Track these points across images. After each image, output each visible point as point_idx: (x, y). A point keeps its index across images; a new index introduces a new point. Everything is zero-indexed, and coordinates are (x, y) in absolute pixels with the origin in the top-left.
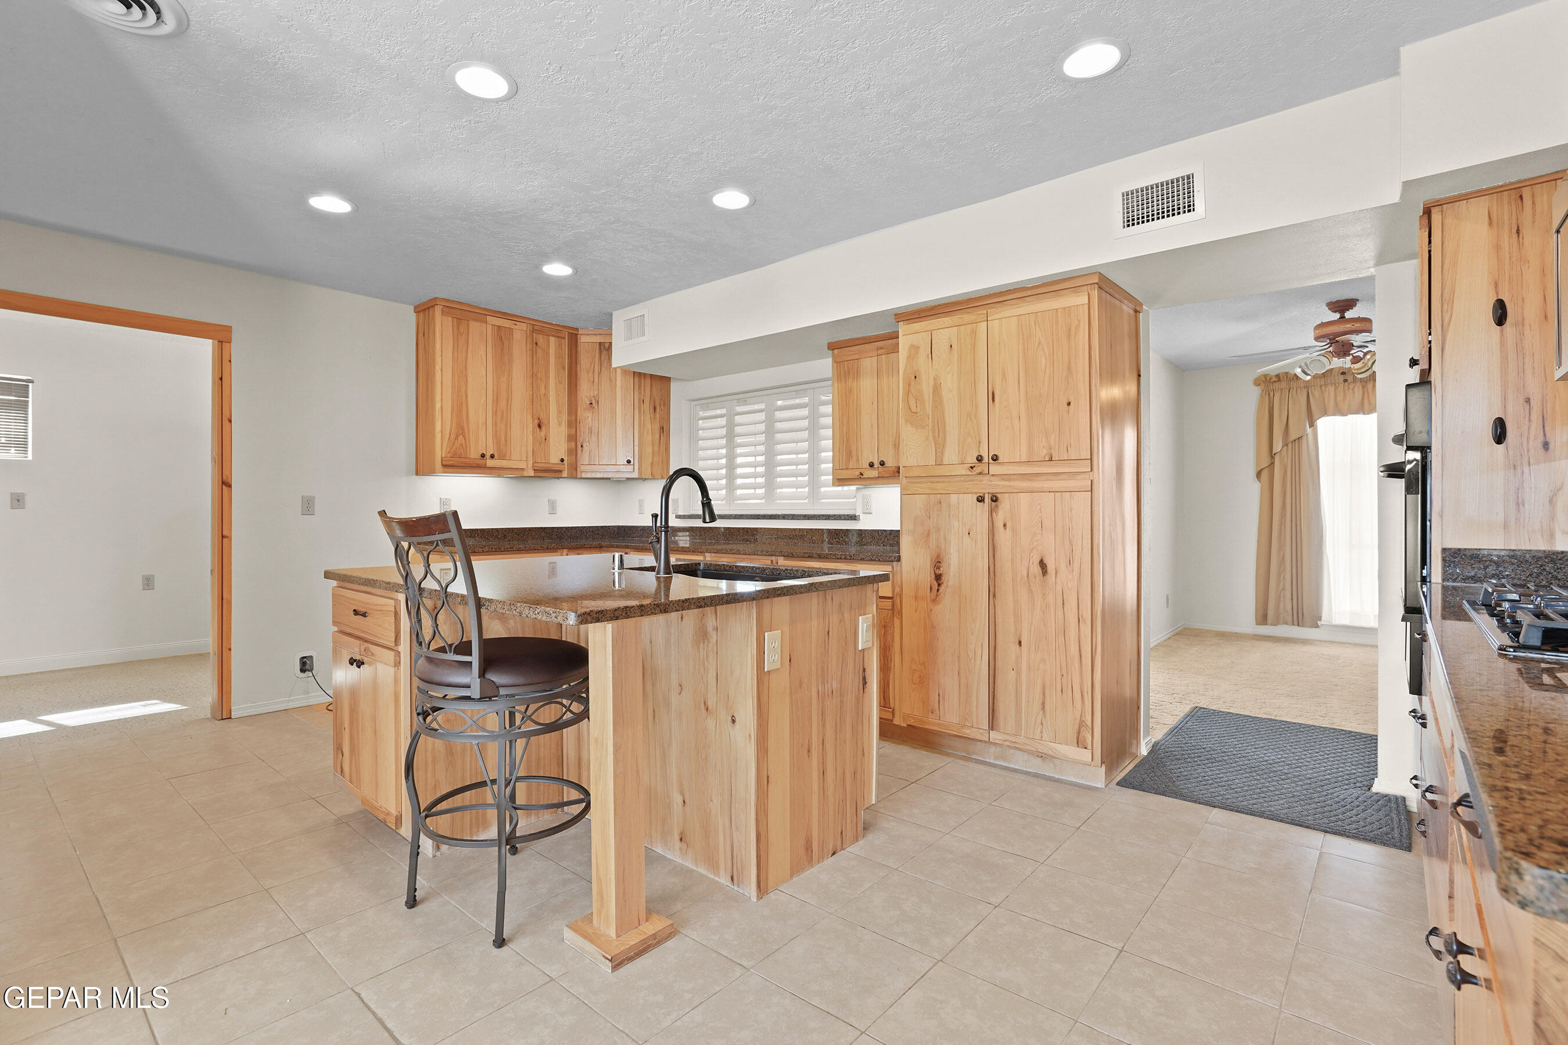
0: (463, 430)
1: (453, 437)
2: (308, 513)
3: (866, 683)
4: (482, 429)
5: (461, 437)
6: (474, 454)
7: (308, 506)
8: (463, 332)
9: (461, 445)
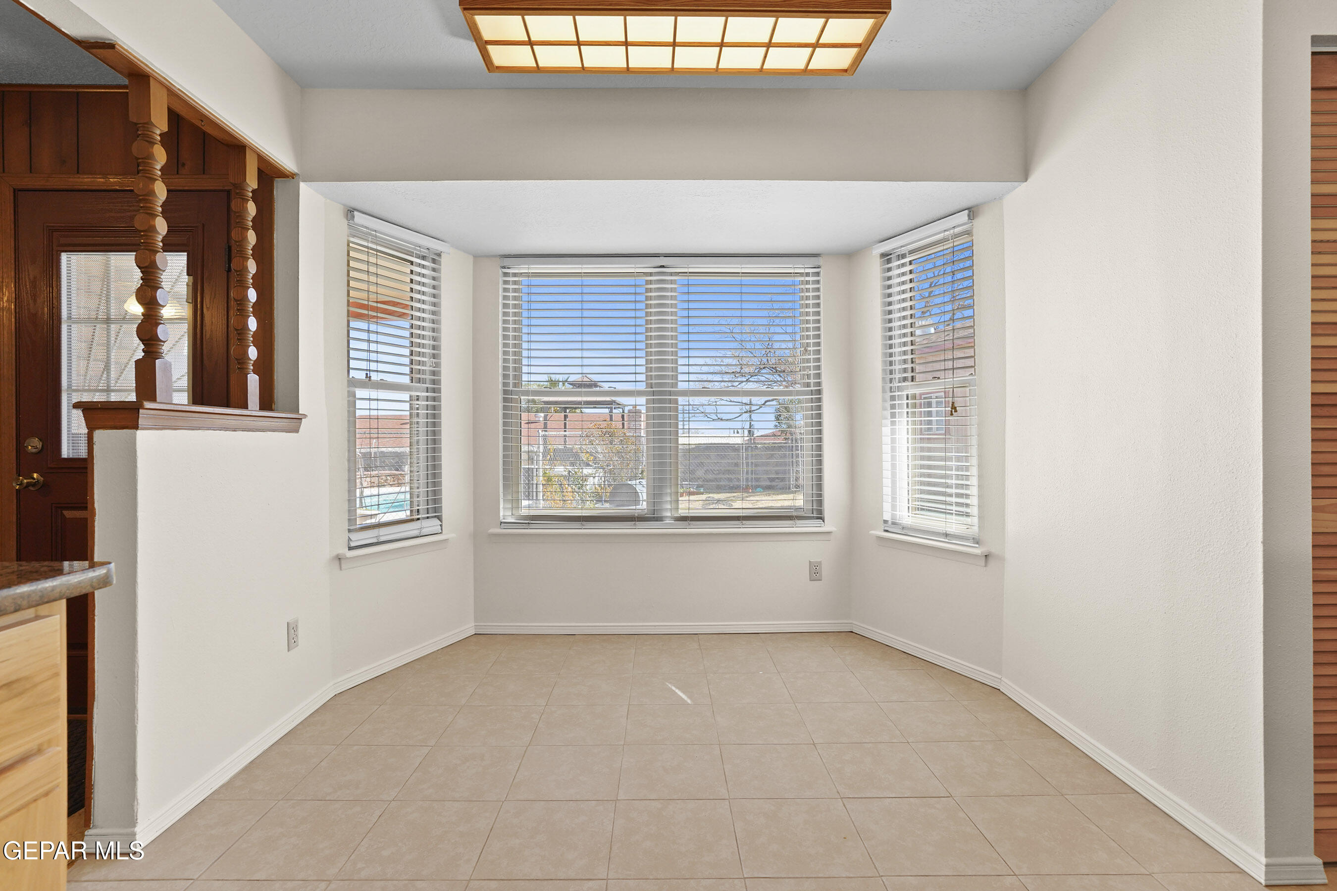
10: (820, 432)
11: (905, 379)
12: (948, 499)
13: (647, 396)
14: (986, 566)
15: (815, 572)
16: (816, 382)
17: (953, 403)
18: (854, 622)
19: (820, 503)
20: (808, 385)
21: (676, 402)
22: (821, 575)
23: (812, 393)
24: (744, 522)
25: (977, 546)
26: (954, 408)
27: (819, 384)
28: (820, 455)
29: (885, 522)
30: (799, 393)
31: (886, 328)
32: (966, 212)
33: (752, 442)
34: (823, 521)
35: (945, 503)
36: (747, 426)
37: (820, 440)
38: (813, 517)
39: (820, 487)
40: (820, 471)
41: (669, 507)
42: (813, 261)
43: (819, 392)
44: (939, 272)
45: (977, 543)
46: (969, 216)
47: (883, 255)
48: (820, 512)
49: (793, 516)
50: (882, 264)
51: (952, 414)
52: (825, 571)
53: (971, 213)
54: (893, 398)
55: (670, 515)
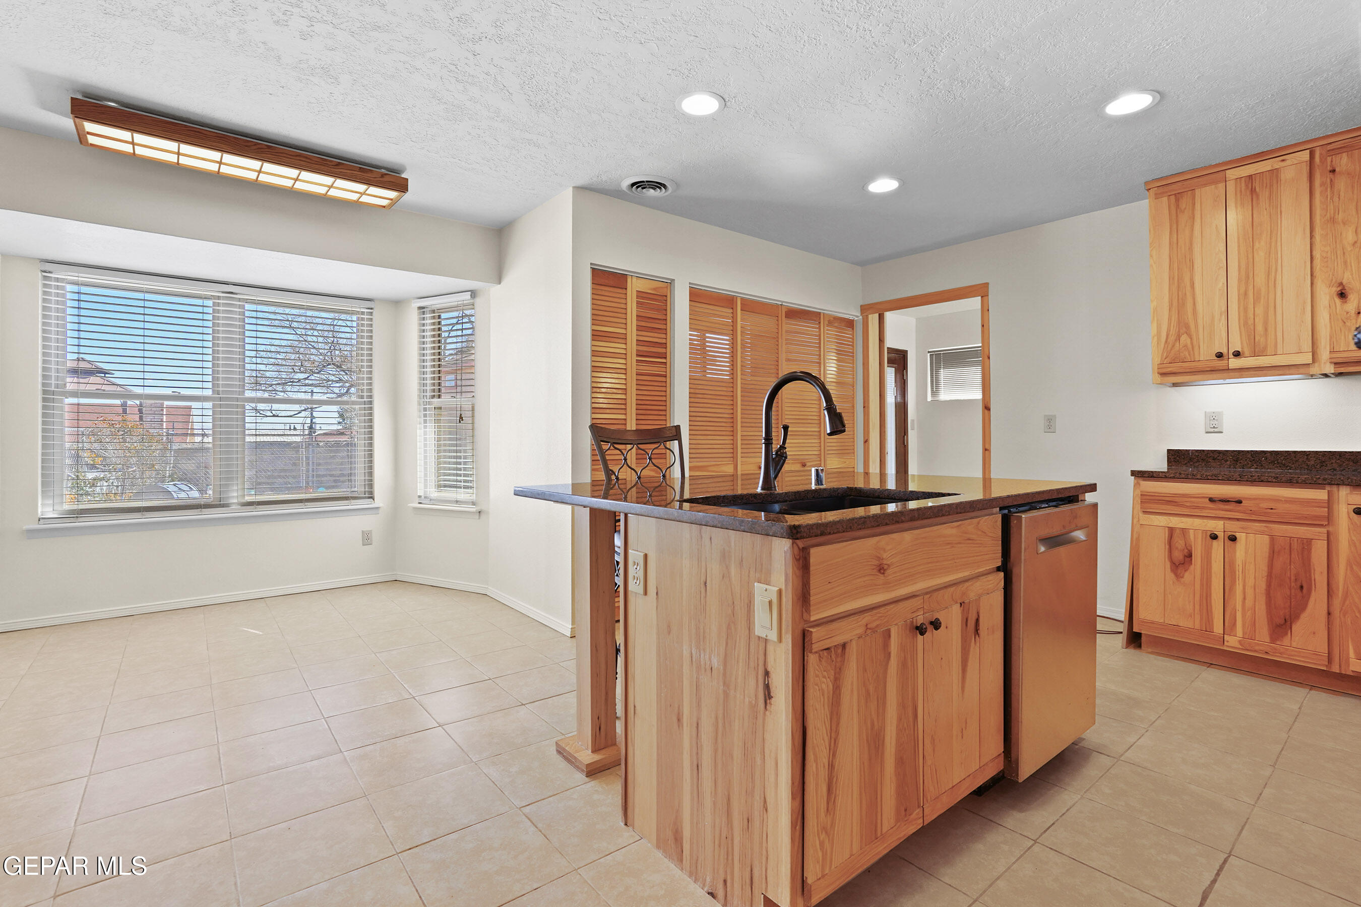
0: (1187, 326)
1: (1172, 339)
2: (1049, 430)
3: (770, 697)
4: (1220, 320)
5: (1184, 338)
6: (1205, 354)
7: (1050, 424)
8: (1185, 208)
9: (1186, 346)
10: (371, 433)
11: (433, 397)
12: (458, 478)
13: (214, 401)
14: (479, 519)
15: (367, 538)
16: (368, 395)
17: (461, 414)
18: (398, 573)
19: (371, 486)
20: (362, 397)
21: (244, 407)
22: (371, 541)
23: (365, 403)
24: (306, 504)
25: (474, 506)
26: (461, 418)
27: (371, 397)
28: (371, 450)
29: (420, 497)
30: (354, 403)
31: (421, 353)
32: (470, 293)
33: (314, 440)
34: (374, 500)
35: (457, 481)
36: (309, 421)
37: (371, 439)
38: (366, 497)
39: (371, 474)
40: (371, 462)
41: (235, 494)
42: (369, 304)
43: (371, 403)
44: (452, 328)
45: (474, 505)
46: (471, 295)
47: (420, 308)
48: (371, 493)
49: (348, 497)
50: (419, 314)
51: (460, 422)
52: (375, 538)
53: (473, 294)
54: (425, 409)
55: (236, 501)
